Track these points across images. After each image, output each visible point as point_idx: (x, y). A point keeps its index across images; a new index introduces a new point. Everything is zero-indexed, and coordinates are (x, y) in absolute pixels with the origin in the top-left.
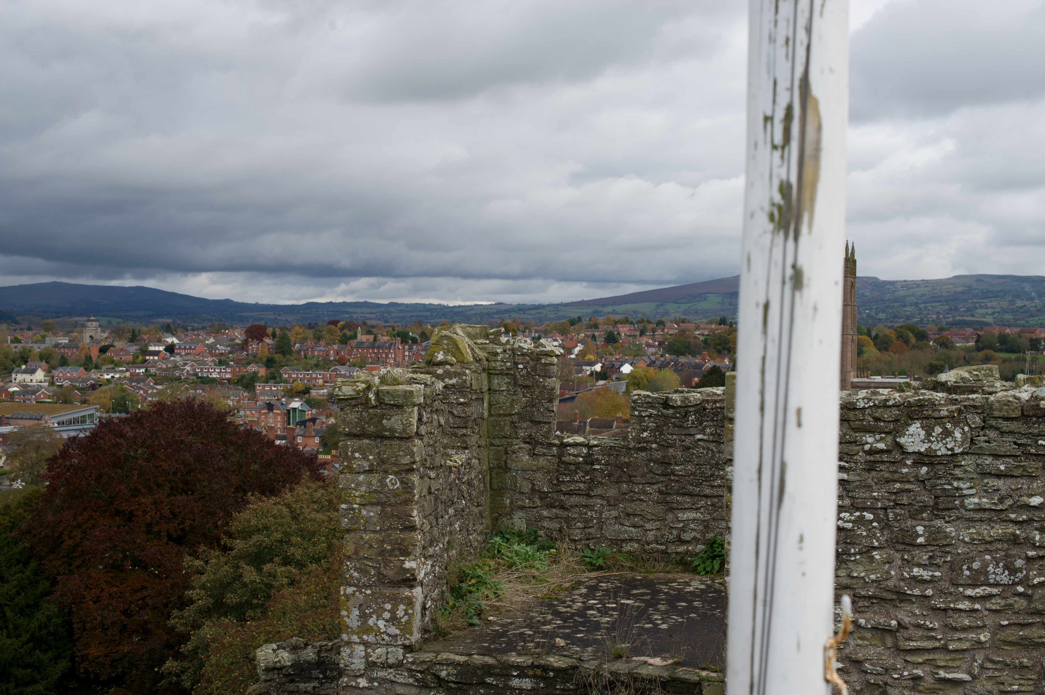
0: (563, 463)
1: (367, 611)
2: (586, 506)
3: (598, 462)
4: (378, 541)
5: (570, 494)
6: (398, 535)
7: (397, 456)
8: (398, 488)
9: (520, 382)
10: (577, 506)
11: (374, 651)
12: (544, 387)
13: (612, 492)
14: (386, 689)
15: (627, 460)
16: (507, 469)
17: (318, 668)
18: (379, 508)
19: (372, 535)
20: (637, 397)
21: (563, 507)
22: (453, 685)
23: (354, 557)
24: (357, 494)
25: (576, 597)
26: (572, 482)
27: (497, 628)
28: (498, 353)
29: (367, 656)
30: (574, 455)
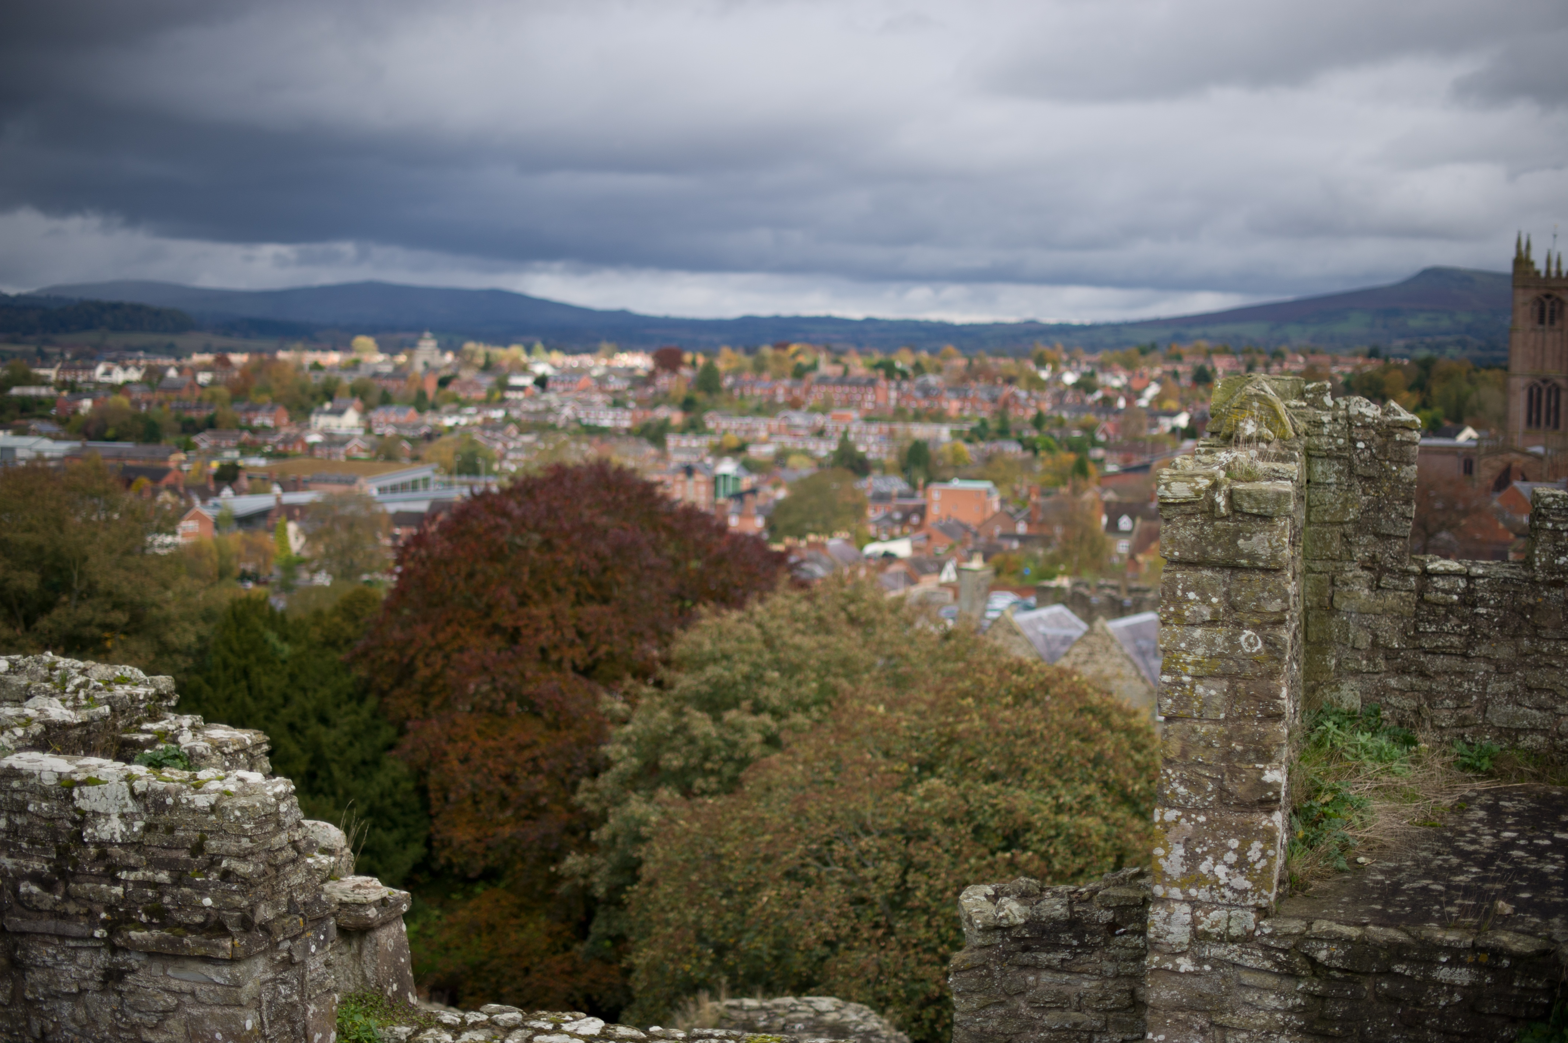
0: (1426, 602)
1: (1198, 850)
2: (1461, 674)
3: (1484, 602)
4: (1221, 736)
5: (1434, 653)
6: (1254, 727)
7: (1259, 599)
8: (1259, 652)
9: (1359, 471)
10: (1445, 672)
11: (1207, 914)
12: (1399, 479)
13: (1504, 652)
14: (1224, 977)
15: (1531, 601)
16: (1332, 610)
17: (1069, 930)
18: (1225, 683)
19: (1212, 727)
20: (1551, 499)
21: (1422, 674)
22: (1338, 975)
23: (1179, 761)
24: (1190, 659)
25: (1475, 824)
26: (1440, 633)
27: (1380, 877)
28: (1323, 423)
29: (1195, 922)
30: (1444, 591)
